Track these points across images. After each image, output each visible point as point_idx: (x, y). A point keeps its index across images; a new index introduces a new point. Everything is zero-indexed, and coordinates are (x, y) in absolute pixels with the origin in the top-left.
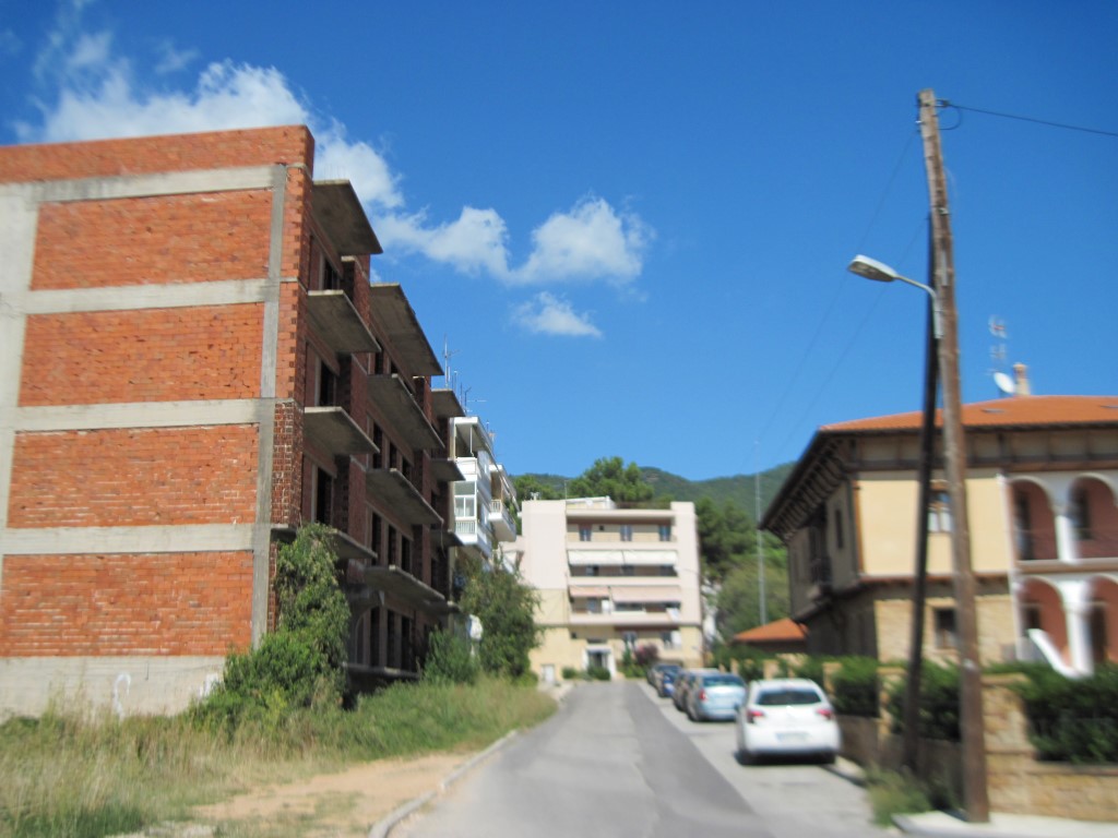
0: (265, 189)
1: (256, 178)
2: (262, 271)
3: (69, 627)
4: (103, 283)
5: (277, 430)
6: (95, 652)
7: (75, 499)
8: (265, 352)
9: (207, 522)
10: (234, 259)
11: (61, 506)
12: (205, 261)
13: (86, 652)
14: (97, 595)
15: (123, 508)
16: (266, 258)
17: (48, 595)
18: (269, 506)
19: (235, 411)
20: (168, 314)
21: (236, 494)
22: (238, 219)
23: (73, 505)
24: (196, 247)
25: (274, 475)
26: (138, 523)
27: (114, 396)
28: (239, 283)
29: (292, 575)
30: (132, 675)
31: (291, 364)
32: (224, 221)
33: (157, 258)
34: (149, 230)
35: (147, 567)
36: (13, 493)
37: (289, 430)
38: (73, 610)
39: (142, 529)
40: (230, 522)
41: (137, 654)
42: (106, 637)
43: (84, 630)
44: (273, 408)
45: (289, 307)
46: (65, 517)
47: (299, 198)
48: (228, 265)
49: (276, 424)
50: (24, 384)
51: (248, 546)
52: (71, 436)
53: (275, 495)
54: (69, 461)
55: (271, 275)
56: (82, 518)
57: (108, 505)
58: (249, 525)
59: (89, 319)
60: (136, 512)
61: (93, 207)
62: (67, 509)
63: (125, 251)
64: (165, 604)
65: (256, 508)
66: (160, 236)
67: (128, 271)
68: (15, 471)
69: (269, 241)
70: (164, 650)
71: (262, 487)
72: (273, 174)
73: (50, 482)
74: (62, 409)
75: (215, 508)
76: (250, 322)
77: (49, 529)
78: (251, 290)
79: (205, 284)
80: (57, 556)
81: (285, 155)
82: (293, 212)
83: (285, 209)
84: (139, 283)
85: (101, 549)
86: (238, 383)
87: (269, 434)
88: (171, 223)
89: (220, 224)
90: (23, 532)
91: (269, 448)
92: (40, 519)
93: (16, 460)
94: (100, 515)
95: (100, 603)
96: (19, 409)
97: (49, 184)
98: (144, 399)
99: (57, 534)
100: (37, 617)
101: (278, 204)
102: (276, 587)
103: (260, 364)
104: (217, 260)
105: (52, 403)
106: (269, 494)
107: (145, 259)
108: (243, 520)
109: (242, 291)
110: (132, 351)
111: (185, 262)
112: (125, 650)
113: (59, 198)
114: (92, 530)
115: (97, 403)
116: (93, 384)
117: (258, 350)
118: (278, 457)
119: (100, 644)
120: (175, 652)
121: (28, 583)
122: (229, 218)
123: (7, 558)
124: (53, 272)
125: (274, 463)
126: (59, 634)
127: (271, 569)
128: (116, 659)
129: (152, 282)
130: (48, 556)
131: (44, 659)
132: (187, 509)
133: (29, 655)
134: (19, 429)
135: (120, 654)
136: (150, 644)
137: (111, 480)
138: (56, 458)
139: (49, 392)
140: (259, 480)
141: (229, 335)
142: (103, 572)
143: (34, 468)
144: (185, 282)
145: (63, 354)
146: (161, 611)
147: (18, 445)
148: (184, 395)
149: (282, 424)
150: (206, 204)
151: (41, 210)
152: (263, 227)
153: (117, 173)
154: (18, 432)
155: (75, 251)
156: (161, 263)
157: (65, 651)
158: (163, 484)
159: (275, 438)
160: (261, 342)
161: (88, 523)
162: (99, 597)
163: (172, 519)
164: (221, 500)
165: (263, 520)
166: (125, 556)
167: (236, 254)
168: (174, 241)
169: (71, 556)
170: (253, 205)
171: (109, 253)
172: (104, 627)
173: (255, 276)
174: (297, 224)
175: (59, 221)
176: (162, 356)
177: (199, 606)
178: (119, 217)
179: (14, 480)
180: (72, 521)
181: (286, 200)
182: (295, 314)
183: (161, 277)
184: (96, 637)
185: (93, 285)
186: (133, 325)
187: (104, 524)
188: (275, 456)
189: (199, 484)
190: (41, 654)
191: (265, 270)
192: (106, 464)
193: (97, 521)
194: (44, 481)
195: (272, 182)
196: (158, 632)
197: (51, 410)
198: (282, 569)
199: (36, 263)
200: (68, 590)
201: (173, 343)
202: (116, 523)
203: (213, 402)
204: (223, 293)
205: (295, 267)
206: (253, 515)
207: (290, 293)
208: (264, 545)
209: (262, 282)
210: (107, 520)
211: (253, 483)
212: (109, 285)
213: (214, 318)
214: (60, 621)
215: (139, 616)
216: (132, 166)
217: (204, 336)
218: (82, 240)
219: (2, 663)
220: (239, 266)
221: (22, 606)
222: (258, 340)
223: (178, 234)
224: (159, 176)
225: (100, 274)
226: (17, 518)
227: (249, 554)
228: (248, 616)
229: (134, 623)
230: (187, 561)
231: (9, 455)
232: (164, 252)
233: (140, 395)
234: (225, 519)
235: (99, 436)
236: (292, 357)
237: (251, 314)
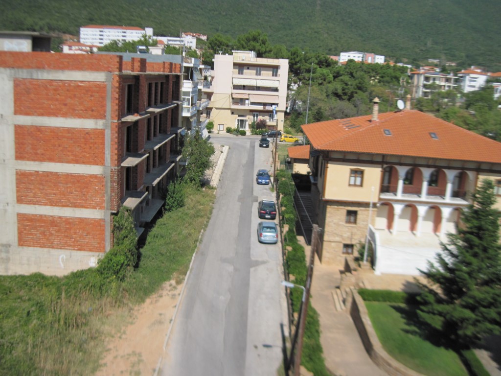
0: (103, 82)
1: (99, 77)
2: (103, 117)
3: (43, 239)
4: (42, 115)
5: (111, 178)
6: (53, 247)
7: (40, 196)
8: (106, 149)
9: (87, 208)
10: (92, 111)
11: (35, 198)
12: (82, 110)
13: (49, 247)
14: (51, 229)
15: (58, 200)
16: (105, 111)
17: (35, 228)
18: (109, 204)
19: (95, 170)
20: (69, 130)
21: (97, 199)
22: (94, 94)
23: (39, 198)
24: (78, 104)
25: (111, 194)
26: (63, 206)
27: (51, 160)
28: (95, 120)
29: (118, 228)
30: (66, 256)
31: (116, 154)
32: (88, 94)
33: (63, 107)
34: (59, 94)
35: (68, 221)
36: (18, 191)
37: (115, 179)
38: (43, 233)
39: (65, 208)
40: (96, 209)
41: (67, 249)
42: (56, 243)
43: (48, 239)
44: (110, 170)
45: (114, 132)
46: (37, 202)
47: (117, 88)
48: (90, 112)
49: (111, 176)
50: (16, 152)
51: (103, 218)
52: (37, 173)
53: (112, 201)
54: (37, 182)
55: (107, 118)
56: (44, 202)
57: (53, 199)
58: (103, 211)
59: (39, 129)
60: (63, 202)
61: (35, 82)
62: (38, 199)
63: (50, 102)
64: (75, 233)
65: (105, 205)
66: (63, 98)
67: (51, 111)
68: (17, 183)
69: (106, 105)
70: (76, 249)
71: (106, 198)
72: (107, 76)
73: (31, 189)
74: (32, 163)
75: (90, 203)
76: (100, 136)
77: (32, 205)
78: (100, 124)
79: (82, 119)
80: (36, 215)
81: (111, 68)
82: (115, 93)
83: (112, 92)
84: (57, 116)
85: (51, 214)
86: (97, 160)
87: (109, 179)
88: (68, 93)
89: (86, 95)
90: (23, 206)
91: (109, 184)
92: (28, 201)
93: (17, 179)
94: (50, 202)
95: (53, 232)
96: (16, 161)
97: (16, 70)
98: (62, 162)
99: (35, 207)
100: (32, 234)
101: (109, 89)
102: (113, 232)
103: (104, 153)
104: (86, 110)
105: (28, 160)
106: (109, 200)
107: (58, 107)
108: (101, 208)
109: (96, 124)
110: (56, 143)
111: (74, 110)
112: (63, 247)
113: (21, 77)
114: (48, 207)
115: (45, 161)
116: (42, 154)
117: (103, 148)
119: (54, 245)
120: (79, 250)
121: (26, 223)
122: (90, 93)
123: (18, 214)
124: (22, 108)
125: (111, 189)
126: (40, 240)
127: (111, 226)
128: (60, 250)
129: (61, 117)
130: (33, 215)
131: (35, 248)
132: (81, 203)
133: (30, 246)
134: (17, 168)
135: (61, 248)
136: (70, 246)
137: (53, 190)
138: (32, 180)
139: (26, 155)
140: (106, 195)
141: (92, 141)
142: (53, 222)
143: (24, 183)
144: (75, 118)
145: (30, 142)
146: (74, 236)
147: (17, 174)
148: (77, 162)
149: (113, 176)
150: (80, 86)
151: (14, 81)
152: (104, 98)
153: (44, 68)
154: (16, 170)
155: (30, 100)
156: (64, 109)
157: (42, 246)
158: (72, 193)
159: (111, 181)
160: (104, 145)
161: (46, 204)
162: (53, 230)
163: (75, 206)
164: (93, 201)
165: (107, 209)
166: (60, 217)
167: (93, 108)
168: (69, 101)
169: (41, 216)
170: (99, 88)
171: (44, 103)
172: (55, 239)
173: (101, 118)
174: (117, 99)
175: (22, 86)
176: (68, 146)
177: (87, 235)
178: (46, 88)
179: (17, 187)
180: (40, 203)
181: (112, 88)
182: (116, 135)
183: (65, 115)
184: (52, 243)
185: (39, 115)
186: (55, 132)
187: (51, 205)
188: (111, 187)
189: (84, 194)
190: (34, 246)
191: (105, 116)
192: (50, 184)
193: (49, 204)
194: (28, 188)
195: (106, 79)
196: (73, 242)
197: (28, 162)
198: (115, 226)
199: (15, 103)
200: (41, 226)
201: (71, 142)
202: (56, 205)
203: (88, 166)
204: (89, 124)
205: (116, 116)
206: (104, 207)
207: (114, 127)
208: (108, 218)
209: (104, 121)
210: (52, 204)
211: (104, 196)
212: (45, 116)
213: (85, 136)
214: (40, 236)
215: (67, 237)
216: (49, 65)
217: (83, 140)
218: (32, 96)
219: (21, 248)
220: (95, 113)
221: (25, 229)
222: (103, 144)
223: (70, 97)
224: (61, 71)
225: (41, 111)
226: (20, 200)
227: (103, 220)
228: (104, 240)
229: (65, 239)
230: (82, 220)
231: (14, 178)
232: (65, 105)
233: (61, 161)
234: (94, 208)
235: (48, 174)
236: (116, 151)
237: (101, 133)
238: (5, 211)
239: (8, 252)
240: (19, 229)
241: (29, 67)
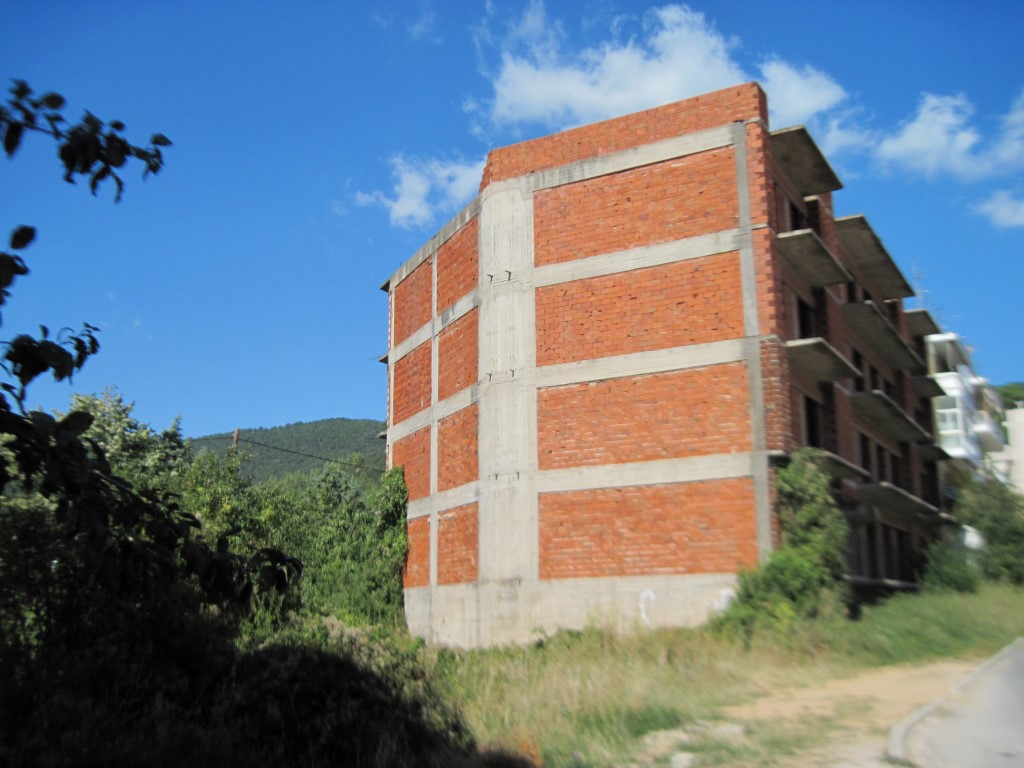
0: (727, 146)
1: (717, 137)
2: (734, 222)
3: (597, 552)
4: (595, 252)
5: (764, 365)
6: (622, 572)
7: (593, 442)
8: (746, 295)
9: (708, 453)
10: (706, 215)
11: (581, 449)
12: (680, 220)
13: (613, 573)
14: (618, 523)
15: (635, 446)
16: (736, 209)
17: (577, 525)
18: (763, 434)
19: (723, 352)
20: (653, 272)
21: (732, 426)
22: (706, 178)
23: (591, 447)
24: (672, 209)
25: (765, 407)
26: (648, 458)
27: (616, 349)
28: (713, 235)
29: (790, 496)
30: (655, 591)
31: (771, 303)
32: (693, 182)
33: (639, 224)
34: (629, 200)
35: (659, 497)
36: (541, 440)
37: (774, 364)
38: (599, 538)
39: (652, 464)
40: (728, 451)
41: (657, 573)
42: (629, 559)
43: (610, 554)
44: (758, 346)
45: (762, 251)
46: (586, 458)
47: (759, 150)
48: (702, 220)
49: (762, 359)
50: (539, 348)
51: (747, 472)
52: (584, 388)
53: (768, 424)
54: (584, 409)
55: (741, 223)
56: (599, 458)
57: (621, 444)
58: (746, 455)
59: (586, 285)
60: (645, 448)
61: (578, 188)
62: (586, 450)
63: (610, 221)
64: (679, 528)
65: (752, 437)
66: (639, 204)
67: (616, 239)
68: (539, 421)
69: (736, 193)
70: (680, 569)
71: (755, 418)
72: (733, 132)
73: (570, 428)
74: (573, 365)
75: (715, 440)
76: (728, 269)
77: (573, 469)
78: (726, 240)
79: (684, 241)
80: (582, 492)
81: (741, 112)
82: (755, 163)
83: (747, 162)
84: (626, 248)
85: (618, 484)
86: (724, 326)
87: (756, 369)
88: (647, 191)
89: (690, 185)
90: (552, 473)
91: (758, 382)
92: (565, 461)
93: (540, 412)
94: (615, 454)
95: (621, 530)
96: (538, 369)
97: (539, 174)
98: (642, 350)
99: (581, 473)
100: (571, 544)
101: (741, 158)
102: (777, 507)
103: (741, 307)
104: (691, 218)
105: (565, 360)
106: (762, 424)
107: (629, 226)
108: (742, 448)
109: (717, 242)
110: (626, 309)
111: (663, 223)
112: (647, 570)
113: (548, 185)
114: (610, 467)
115: (602, 357)
116: (597, 341)
117: (738, 295)
118: (768, 389)
119: (624, 565)
120: (691, 570)
121: (560, 516)
122: (697, 179)
123: (541, 496)
124: (552, 249)
125: (765, 394)
126: (590, 558)
127: (771, 492)
128: (640, 579)
129: (636, 246)
130: (575, 493)
131: (579, 580)
132: (690, 443)
133: (566, 577)
134: (540, 385)
135: (643, 573)
136: (668, 564)
137: (621, 423)
138: (573, 407)
139: (561, 352)
140: (751, 412)
141: (710, 284)
142: (622, 503)
143: (556, 417)
144: (666, 242)
145: (569, 318)
146: (676, 535)
147: (541, 399)
148: (677, 342)
149: (768, 359)
150: (676, 169)
151: (535, 197)
152: (730, 182)
153: (595, 154)
154: (539, 389)
155: (569, 228)
156: (642, 228)
157: (596, 572)
158: (667, 422)
159: (763, 371)
160: (739, 287)
161: (605, 461)
162: (621, 525)
163: (677, 453)
164: (720, 433)
165: (759, 448)
166: (639, 489)
167: (708, 210)
168: (651, 207)
169: (593, 491)
170: (719, 161)
171: (597, 226)
172: (627, 550)
173: (728, 228)
174: (760, 174)
175: (551, 204)
176: (653, 310)
177: (707, 528)
178: (601, 193)
179: (540, 429)
180: (592, 460)
181: (747, 154)
182: (768, 257)
183: (644, 240)
184: (621, 560)
185: (587, 255)
186: (624, 286)
187: (619, 461)
188: (765, 388)
189: (697, 420)
190: (576, 576)
191: (736, 220)
192: (615, 409)
193: (612, 459)
194: (565, 428)
195: (733, 139)
196: (674, 553)
197: (564, 366)
198: (781, 491)
199: (537, 244)
200: (594, 521)
201: (662, 297)
202: (629, 460)
203: (703, 345)
204: (701, 246)
205: (764, 213)
206: (749, 444)
207: (761, 238)
208: (763, 471)
209: (735, 232)
210: (621, 457)
211: (747, 416)
212: (601, 253)
213: (694, 270)
214: (589, 547)
215: (656, 540)
216: (606, 147)
217: (689, 287)
218: (572, 218)
219: (545, 584)
220: (712, 220)
221: (557, 535)
222: (737, 285)
223: (655, 200)
224: (631, 151)
225: (592, 244)
226: (546, 461)
227: (748, 479)
228: (753, 535)
229: (653, 546)
230: (694, 489)
231: (534, 408)
232: (644, 218)
233: (638, 346)
234: (724, 450)
235: (607, 385)
236: (770, 296)
237: (728, 262)
238: (513, 491)
239: (514, 598)
240: (541, 534)
241: (564, 160)
